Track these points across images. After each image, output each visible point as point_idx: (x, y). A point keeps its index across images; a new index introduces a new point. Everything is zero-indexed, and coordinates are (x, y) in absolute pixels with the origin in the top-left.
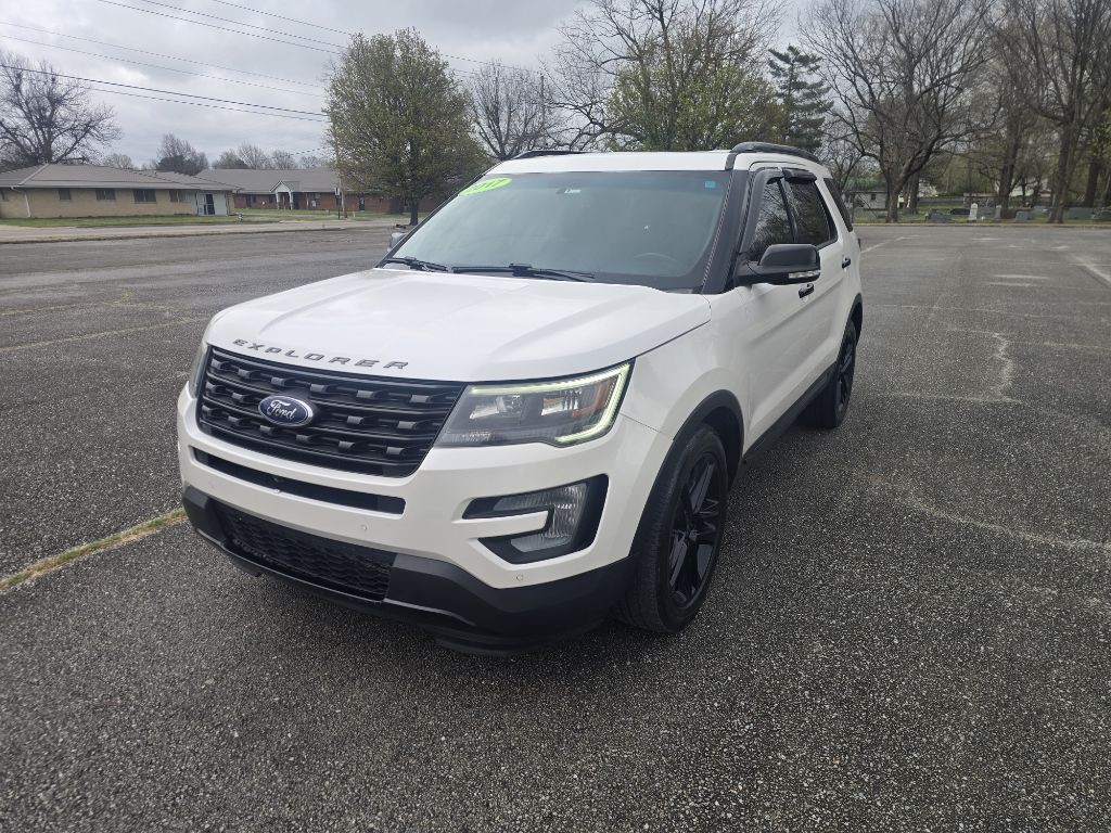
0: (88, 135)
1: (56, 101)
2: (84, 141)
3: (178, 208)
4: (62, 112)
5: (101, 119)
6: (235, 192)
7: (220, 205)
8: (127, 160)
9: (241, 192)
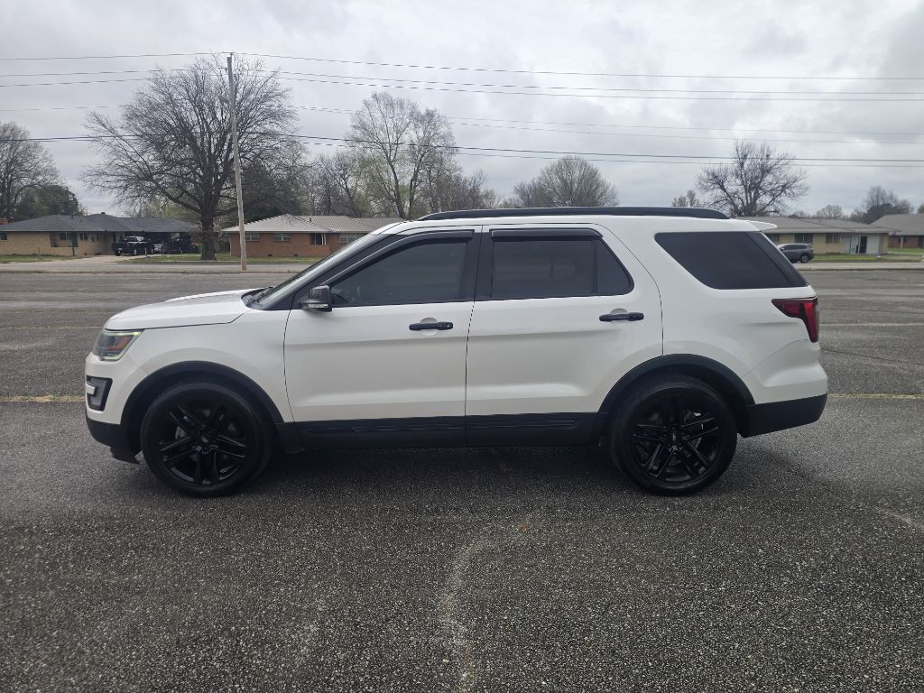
0: (783, 194)
1: (765, 171)
2: (779, 199)
3: (833, 248)
4: (769, 178)
5: (795, 180)
6: (890, 234)
7: (872, 247)
8: (838, 210)
9: (898, 234)
